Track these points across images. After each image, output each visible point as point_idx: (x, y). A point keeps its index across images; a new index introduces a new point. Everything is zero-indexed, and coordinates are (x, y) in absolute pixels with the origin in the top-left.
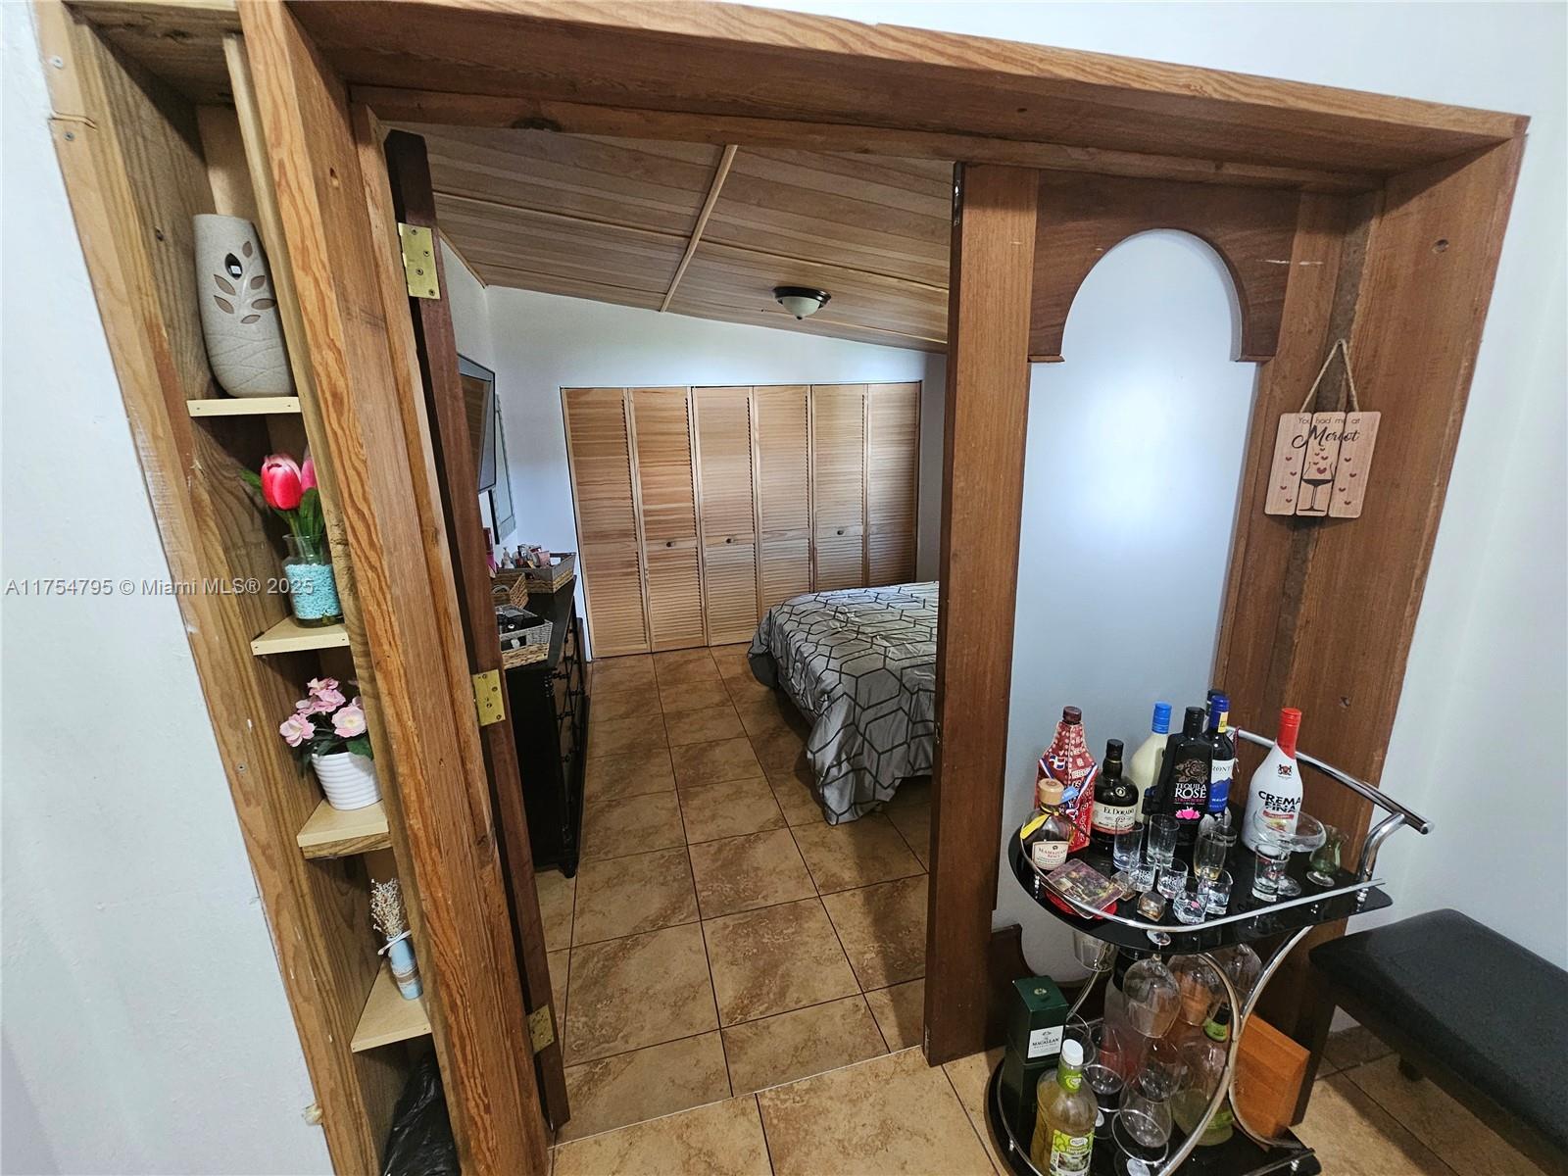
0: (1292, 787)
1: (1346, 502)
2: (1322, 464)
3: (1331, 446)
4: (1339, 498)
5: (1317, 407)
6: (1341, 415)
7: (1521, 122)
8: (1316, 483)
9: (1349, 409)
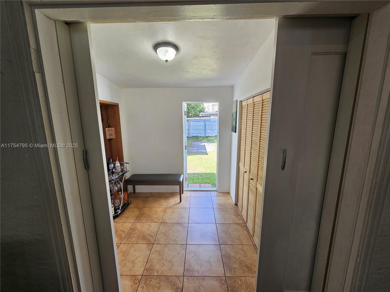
0: (119, 165)
1: (114, 137)
2: (111, 133)
3: (111, 131)
4: (113, 136)
5: (108, 127)
6: (111, 128)
7: (118, 104)
8: (111, 135)
9: (112, 128)
